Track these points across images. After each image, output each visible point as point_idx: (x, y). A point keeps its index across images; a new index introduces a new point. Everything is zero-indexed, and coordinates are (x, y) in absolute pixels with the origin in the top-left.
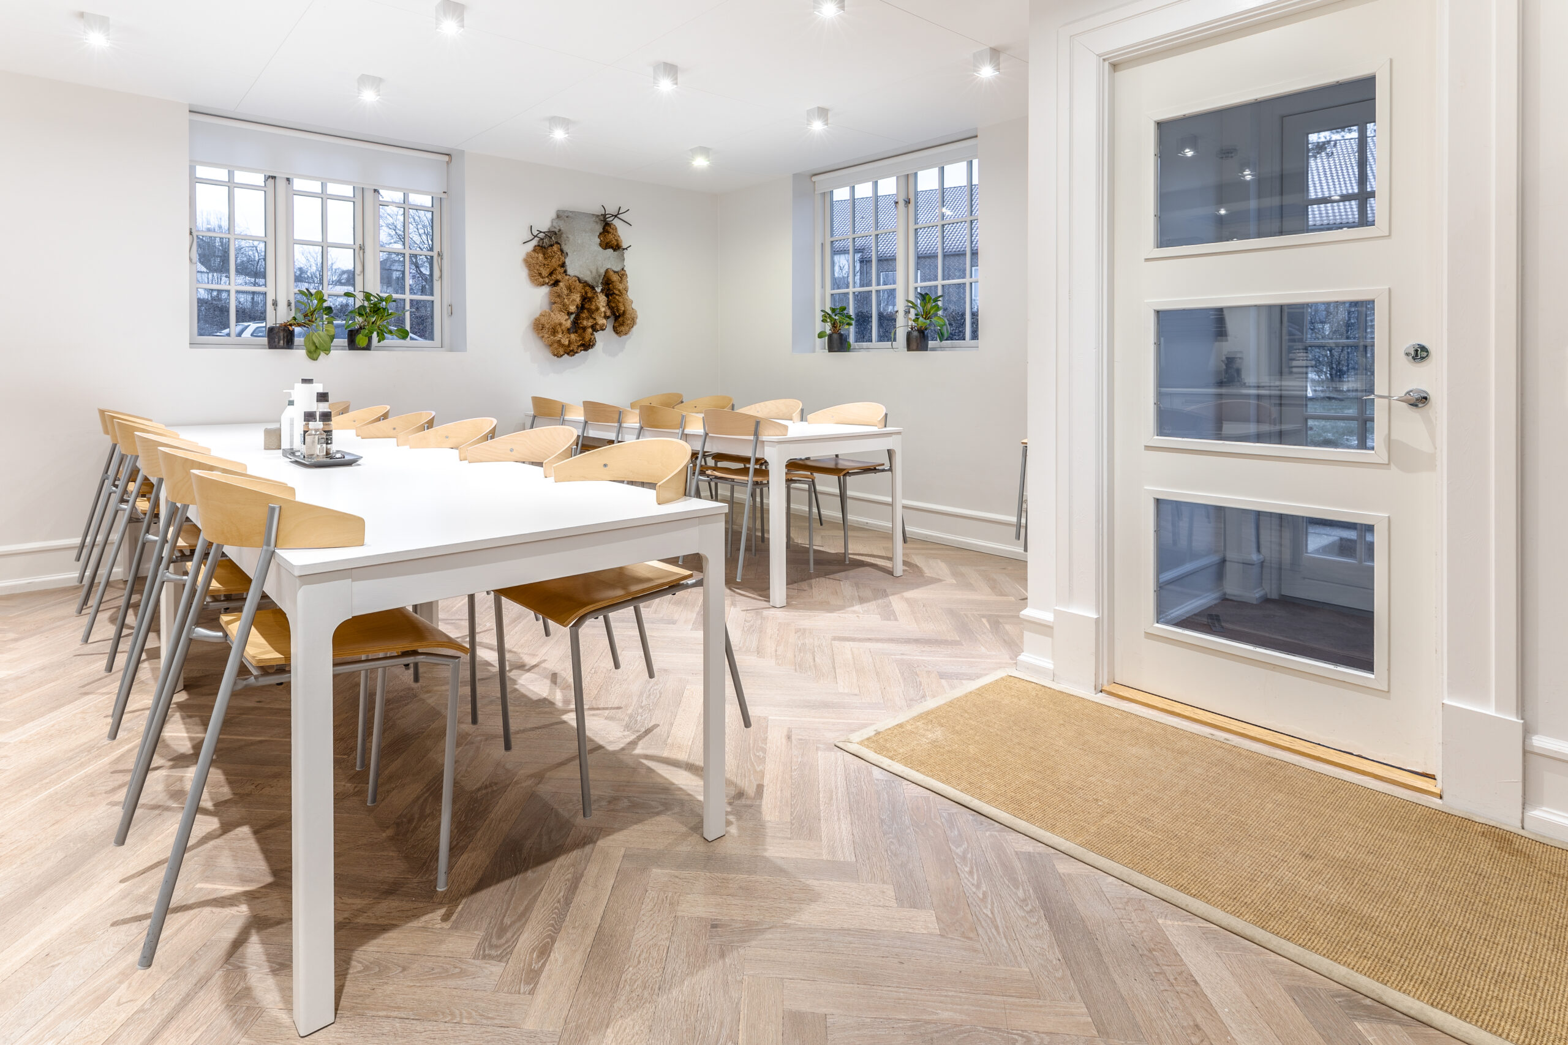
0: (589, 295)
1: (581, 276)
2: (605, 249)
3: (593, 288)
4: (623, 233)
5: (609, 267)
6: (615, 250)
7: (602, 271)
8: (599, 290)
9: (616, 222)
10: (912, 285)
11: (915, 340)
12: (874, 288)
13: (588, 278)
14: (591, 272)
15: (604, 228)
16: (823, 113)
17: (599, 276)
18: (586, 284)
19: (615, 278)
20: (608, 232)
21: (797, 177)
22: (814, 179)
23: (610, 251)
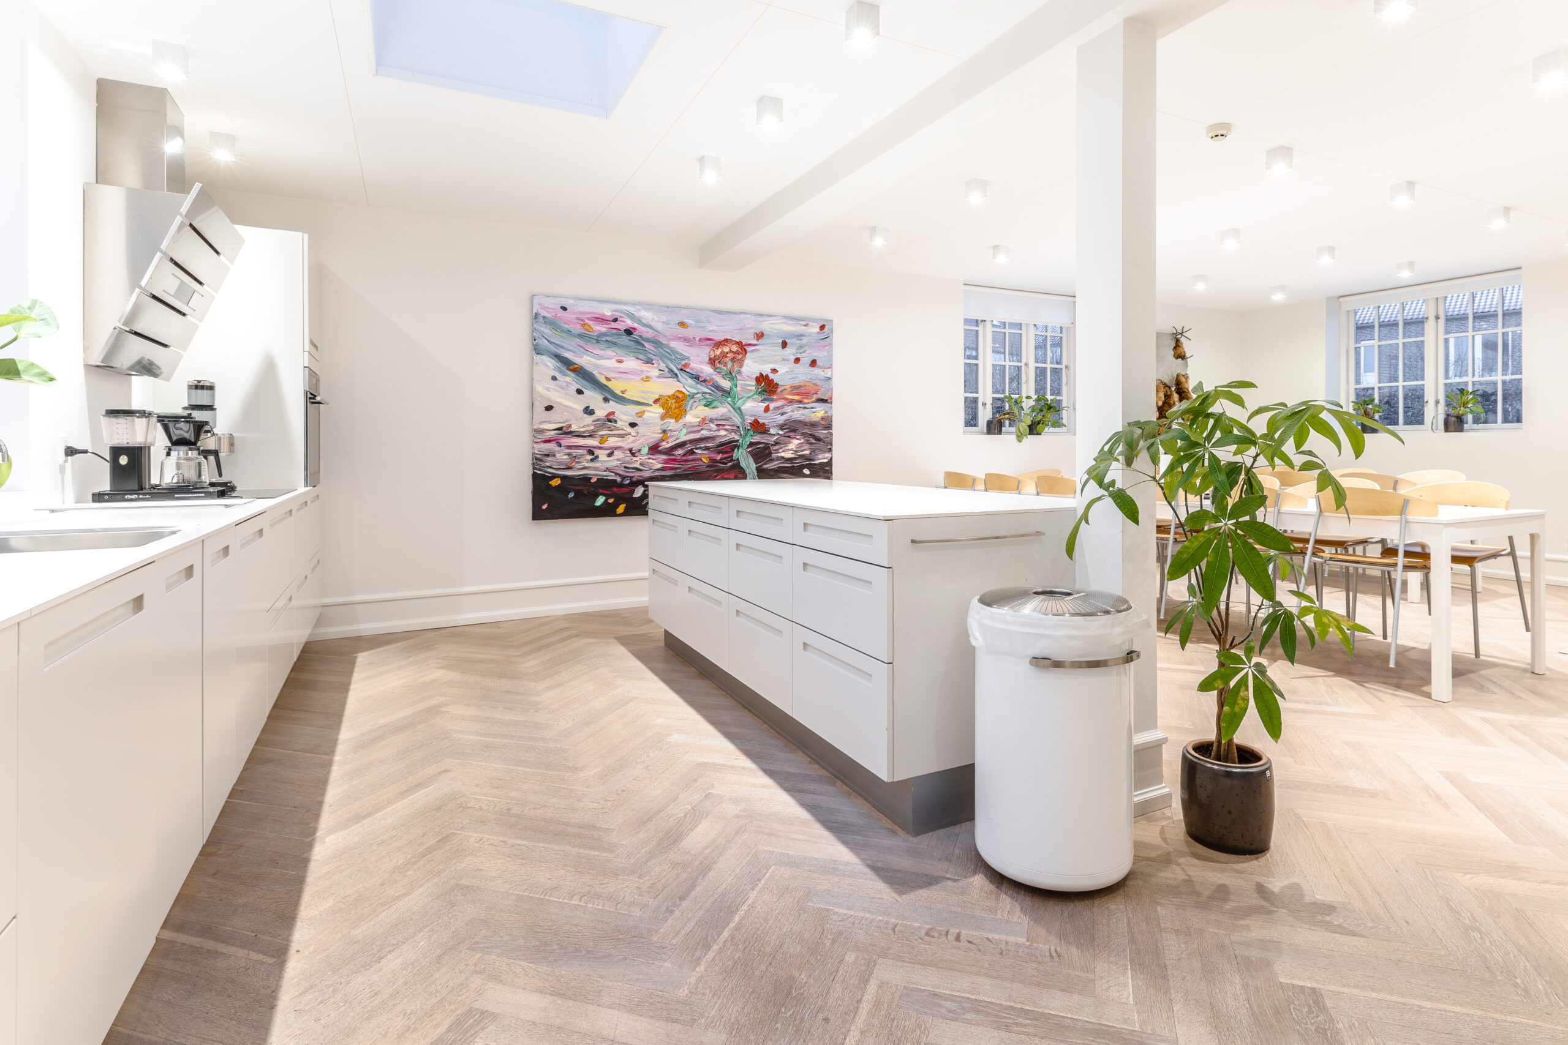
0: (1169, 393)
1: (1162, 380)
2: (1177, 358)
3: (1170, 388)
4: (1187, 347)
5: (1179, 372)
6: (1183, 359)
7: (1175, 375)
8: (1173, 389)
9: (1183, 340)
10: (1442, 381)
11: (1452, 424)
12: (1401, 383)
13: (1166, 380)
14: (1169, 376)
15: (1176, 344)
16: (1411, 265)
17: (1173, 379)
18: (1166, 385)
19: (1183, 379)
20: (1179, 346)
21: (1329, 299)
22: (1341, 300)
23: (1180, 360)
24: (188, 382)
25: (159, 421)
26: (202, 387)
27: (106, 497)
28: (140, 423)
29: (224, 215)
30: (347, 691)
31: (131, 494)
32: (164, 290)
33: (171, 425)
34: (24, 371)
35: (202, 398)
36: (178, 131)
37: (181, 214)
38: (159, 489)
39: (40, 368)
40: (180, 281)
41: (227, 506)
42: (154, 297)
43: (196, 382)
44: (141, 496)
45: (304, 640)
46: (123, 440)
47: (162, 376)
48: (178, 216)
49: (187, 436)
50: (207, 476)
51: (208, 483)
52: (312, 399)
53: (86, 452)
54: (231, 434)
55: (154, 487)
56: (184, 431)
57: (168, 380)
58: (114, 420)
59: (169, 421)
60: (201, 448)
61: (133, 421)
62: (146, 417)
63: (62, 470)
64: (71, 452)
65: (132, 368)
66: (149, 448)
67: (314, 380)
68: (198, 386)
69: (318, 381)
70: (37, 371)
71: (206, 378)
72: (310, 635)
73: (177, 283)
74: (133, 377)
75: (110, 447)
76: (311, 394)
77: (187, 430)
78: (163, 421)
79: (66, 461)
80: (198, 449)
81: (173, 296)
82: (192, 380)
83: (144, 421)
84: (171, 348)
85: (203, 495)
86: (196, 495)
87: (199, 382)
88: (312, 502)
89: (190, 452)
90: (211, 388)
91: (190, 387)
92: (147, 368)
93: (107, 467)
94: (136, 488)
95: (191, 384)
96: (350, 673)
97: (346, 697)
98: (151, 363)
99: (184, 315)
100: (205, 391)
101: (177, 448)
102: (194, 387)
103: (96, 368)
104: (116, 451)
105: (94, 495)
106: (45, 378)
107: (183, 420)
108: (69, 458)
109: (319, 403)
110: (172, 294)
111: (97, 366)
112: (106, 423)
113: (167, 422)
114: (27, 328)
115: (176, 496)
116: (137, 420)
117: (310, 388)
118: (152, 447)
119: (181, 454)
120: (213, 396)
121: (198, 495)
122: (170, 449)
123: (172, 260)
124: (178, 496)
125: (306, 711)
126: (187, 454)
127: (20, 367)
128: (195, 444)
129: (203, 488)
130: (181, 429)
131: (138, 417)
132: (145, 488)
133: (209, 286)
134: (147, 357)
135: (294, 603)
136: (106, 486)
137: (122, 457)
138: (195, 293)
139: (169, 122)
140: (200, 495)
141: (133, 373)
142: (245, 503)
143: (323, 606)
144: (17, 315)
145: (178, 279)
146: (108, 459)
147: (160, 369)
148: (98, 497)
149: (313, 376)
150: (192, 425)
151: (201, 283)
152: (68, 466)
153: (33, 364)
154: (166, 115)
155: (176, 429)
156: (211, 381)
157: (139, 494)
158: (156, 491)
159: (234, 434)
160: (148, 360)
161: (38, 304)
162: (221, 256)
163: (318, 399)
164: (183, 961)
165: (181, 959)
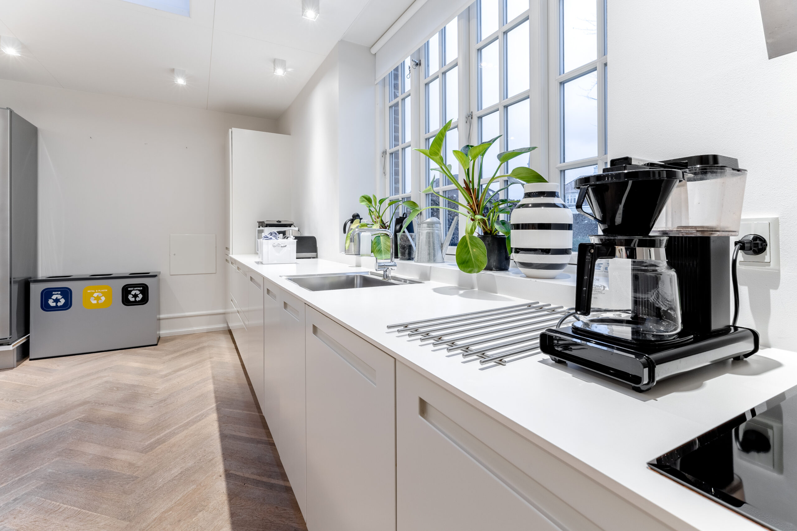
164: (272, 471)
165: (274, 472)
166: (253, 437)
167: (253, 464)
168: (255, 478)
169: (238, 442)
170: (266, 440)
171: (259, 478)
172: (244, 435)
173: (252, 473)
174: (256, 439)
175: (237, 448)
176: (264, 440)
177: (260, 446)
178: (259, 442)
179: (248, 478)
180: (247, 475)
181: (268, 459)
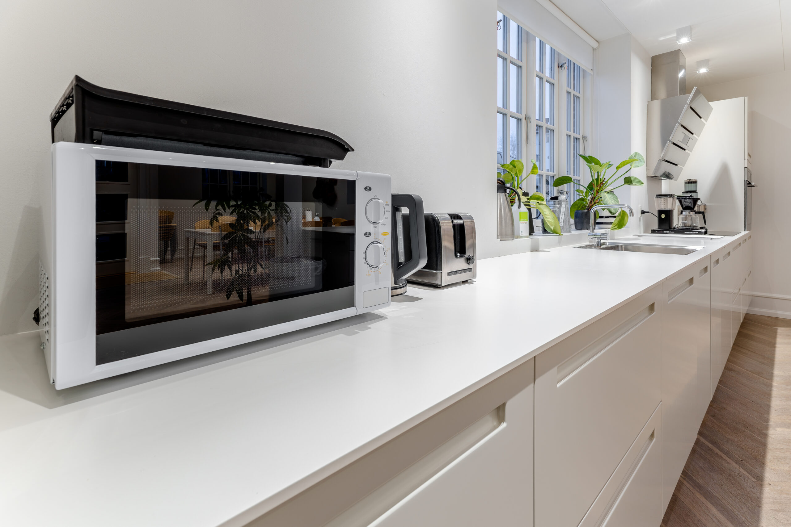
24: (685, 180)
25: (677, 199)
26: (691, 182)
27: (656, 232)
28: (670, 200)
29: (704, 98)
30: (775, 347)
31: (666, 231)
32: (678, 140)
33: (683, 200)
34: (633, 181)
35: (691, 187)
36: (683, 67)
37: (687, 104)
38: (677, 229)
39: (639, 179)
40: (684, 135)
41: (711, 239)
42: (674, 144)
43: (689, 180)
44: (670, 232)
45: (745, 312)
46: (663, 208)
47: (674, 179)
48: (686, 105)
49: (690, 205)
50: (699, 224)
51: (699, 227)
52: (748, 184)
53: (648, 212)
54: (705, 204)
55: (674, 228)
56: (688, 203)
57: (676, 180)
58: (659, 199)
59: (682, 199)
60: (696, 211)
61: (667, 200)
62: (672, 197)
63: (640, 219)
64: (643, 212)
65: (662, 176)
66: (673, 211)
67: (749, 174)
68: (689, 182)
69: (751, 174)
70: (637, 180)
71: (693, 178)
72: (748, 310)
73: (683, 135)
74: (662, 180)
75: (658, 211)
76: (748, 182)
77: (690, 202)
78: (679, 198)
79: (641, 216)
80: (695, 211)
81: (682, 142)
82: (686, 179)
83: (671, 199)
84: (679, 165)
85: (698, 233)
86: (694, 233)
87: (690, 180)
88: (748, 239)
89: (691, 213)
90: (695, 182)
91: (686, 183)
92: (668, 176)
93: (656, 219)
94: (668, 228)
95: (686, 181)
96: (775, 338)
97: (774, 351)
98: (669, 174)
99: (684, 150)
100: (693, 184)
101: (685, 211)
102: (688, 183)
103: (651, 178)
104: (660, 212)
105: (652, 230)
106: (640, 183)
107: (688, 198)
108: (642, 215)
109: (753, 186)
110: (681, 141)
111: (651, 177)
112: (656, 200)
113: (680, 199)
114: (634, 164)
115: (685, 232)
116: (668, 198)
117: (748, 179)
118: (674, 211)
119: (687, 213)
120: (696, 186)
121: (695, 233)
122: (682, 211)
123: (682, 126)
124: (686, 232)
125: (749, 350)
126: (690, 214)
127: (632, 179)
128: (693, 208)
129: (697, 229)
130: (687, 202)
131: (669, 197)
132: (672, 229)
133: (696, 135)
134: (667, 171)
135: (741, 292)
136: (656, 227)
137: (662, 215)
138: (690, 139)
139: (680, 64)
140: (696, 233)
141: (663, 178)
142: (721, 238)
143: (752, 296)
144: (631, 160)
145: (684, 134)
146: (657, 216)
147: (672, 176)
148: (653, 231)
149: (748, 171)
150: (692, 200)
151: (692, 134)
152: (642, 218)
153: (636, 178)
154: (679, 61)
155: (685, 202)
156: (695, 179)
157: (669, 231)
158: (676, 230)
159: (706, 204)
160: (668, 172)
161: (637, 154)
162: (702, 119)
163: (753, 184)
164: (705, 451)
165: (703, 450)
166: (703, 499)
167: (722, 470)
168: (728, 458)
169: (731, 508)
170: (687, 482)
171: (724, 456)
172: (714, 511)
173: (729, 463)
174: (699, 492)
175: (735, 501)
176: (691, 485)
177: (701, 482)
178: (699, 487)
179: (736, 463)
180: (735, 465)
181: (701, 463)
